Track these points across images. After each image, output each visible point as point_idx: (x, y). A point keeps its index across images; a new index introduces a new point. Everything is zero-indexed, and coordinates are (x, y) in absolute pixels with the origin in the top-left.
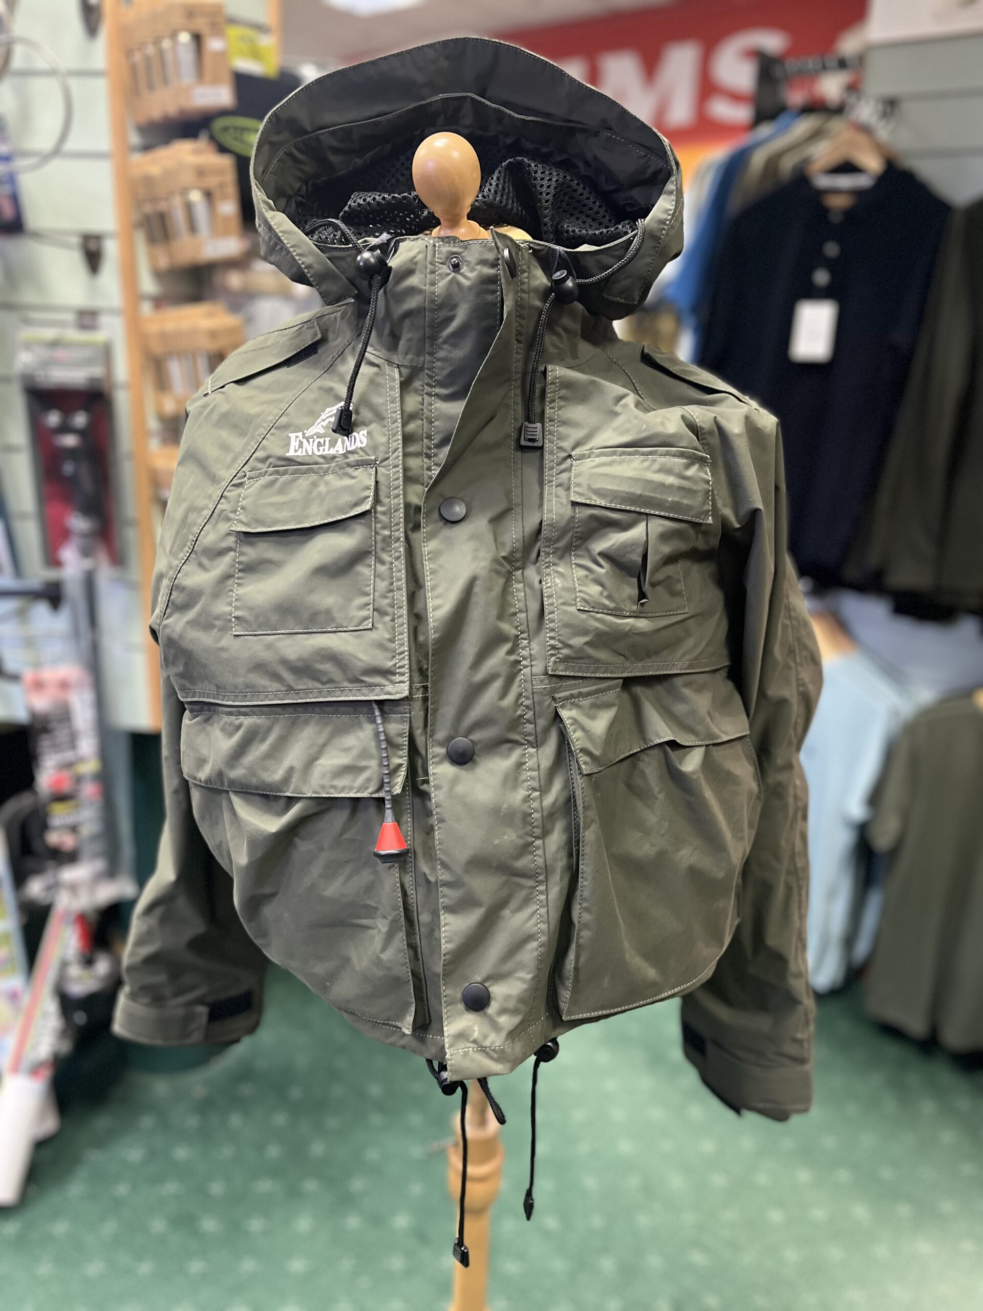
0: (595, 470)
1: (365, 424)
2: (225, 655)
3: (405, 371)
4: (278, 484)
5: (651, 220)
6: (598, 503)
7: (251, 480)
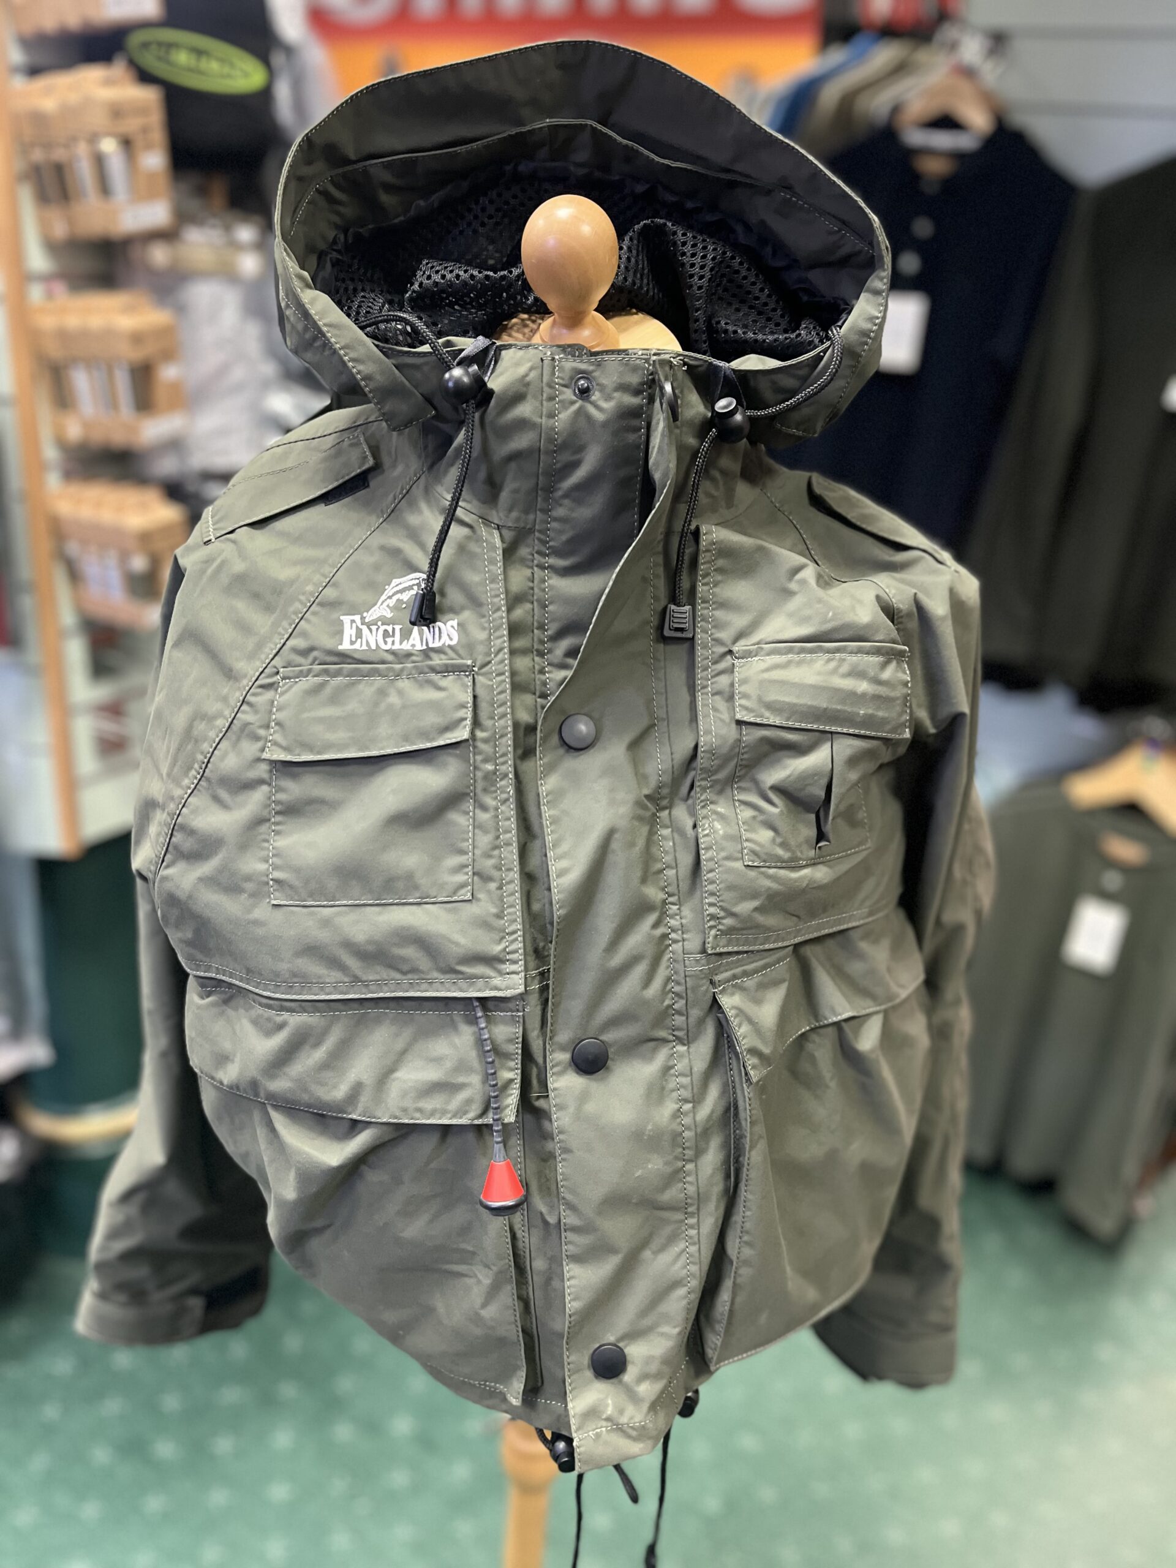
0: (766, 676)
1: (454, 611)
2: (260, 931)
3: (509, 535)
4: (328, 690)
5: (851, 329)
6: (771, 722)
7: (287, 681)
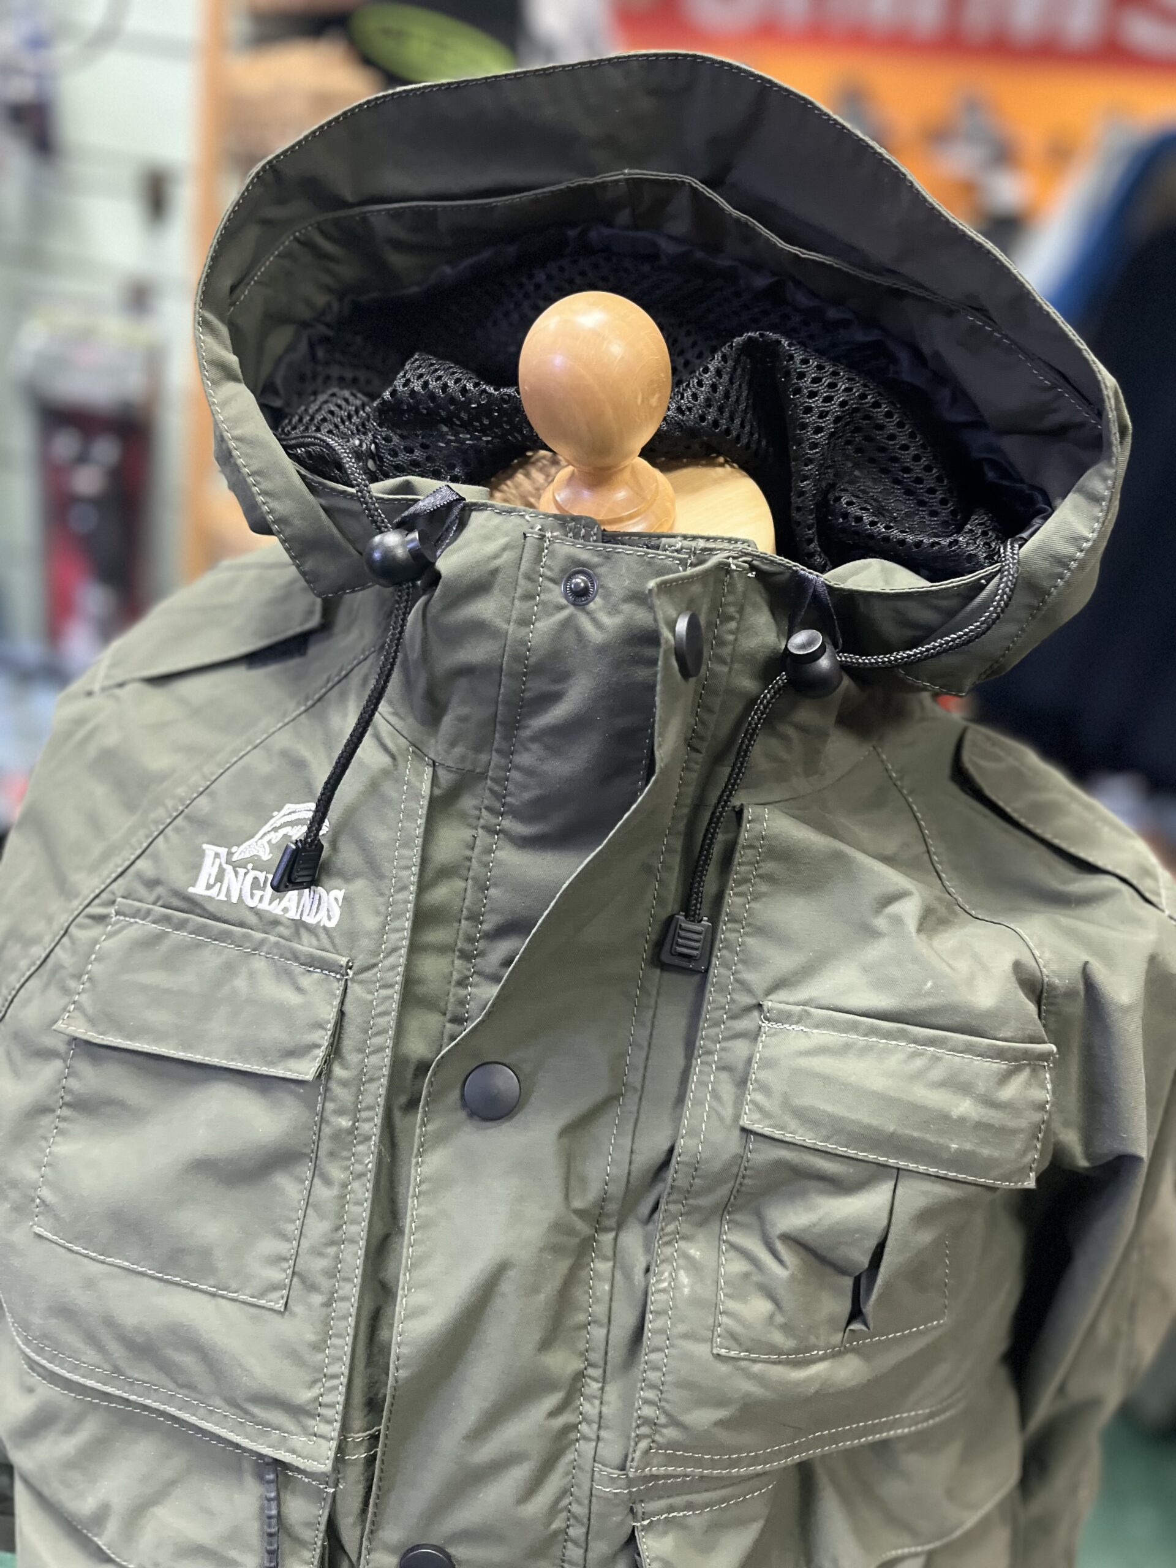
0: (804, 1062)
1: (347, 877)
3: (445, 778)
4: (164, 947)
5: (1036, 551)
6: (798, 1139)
7: (122, 918)
